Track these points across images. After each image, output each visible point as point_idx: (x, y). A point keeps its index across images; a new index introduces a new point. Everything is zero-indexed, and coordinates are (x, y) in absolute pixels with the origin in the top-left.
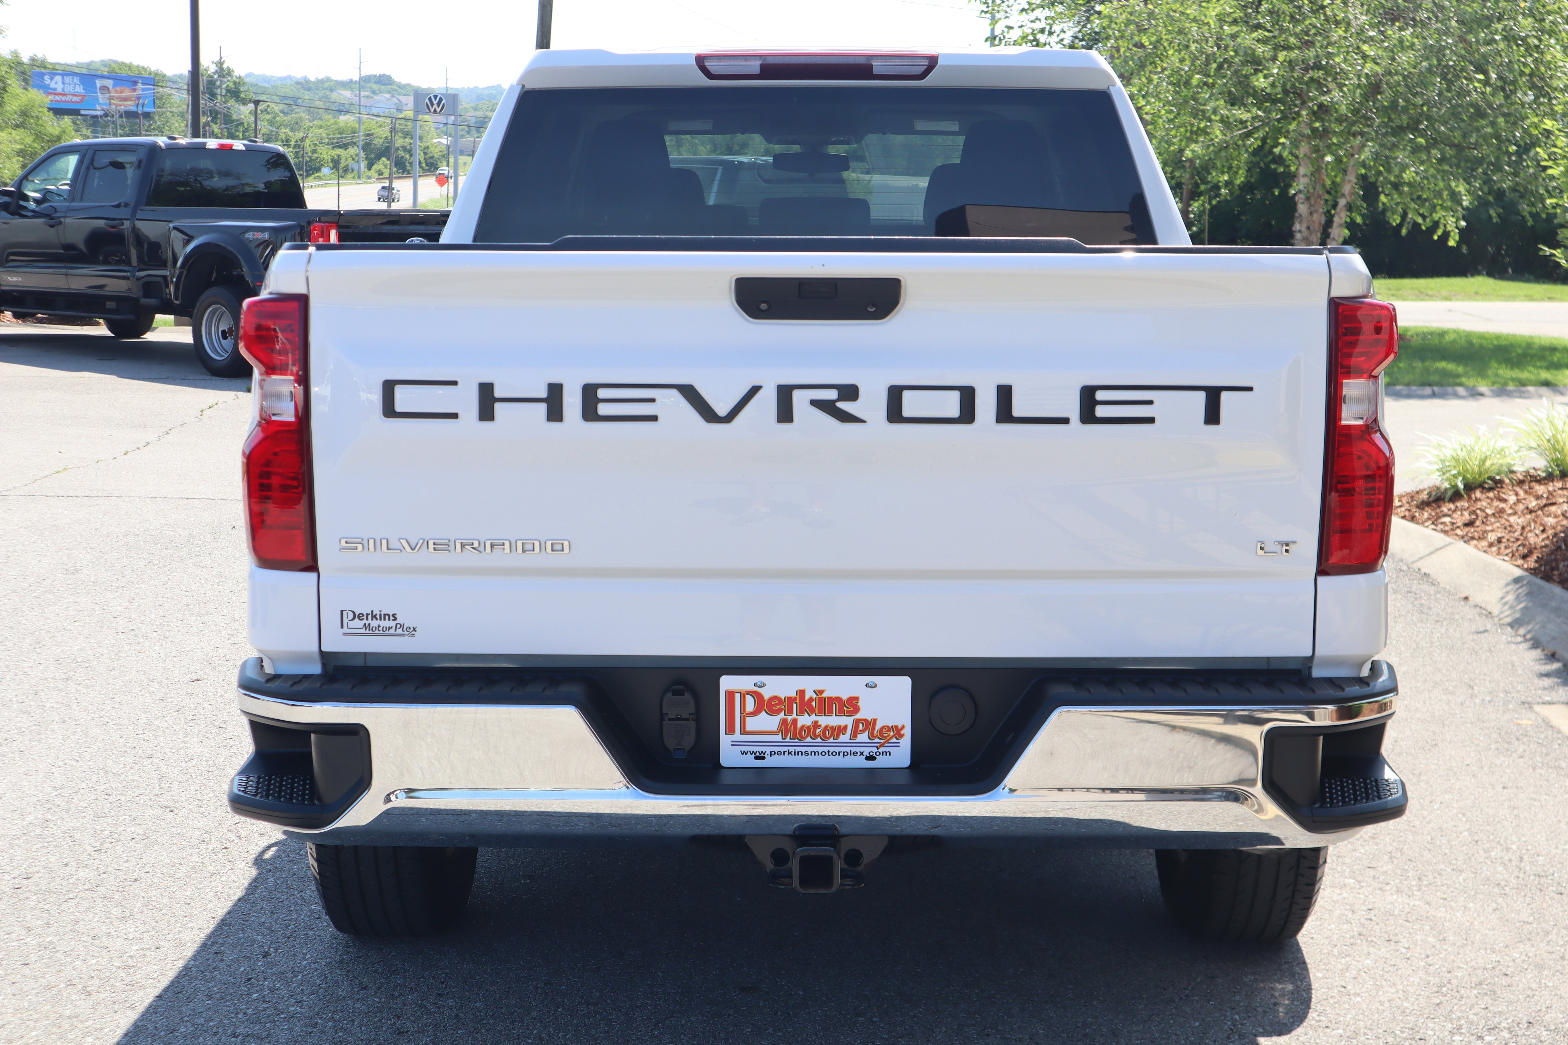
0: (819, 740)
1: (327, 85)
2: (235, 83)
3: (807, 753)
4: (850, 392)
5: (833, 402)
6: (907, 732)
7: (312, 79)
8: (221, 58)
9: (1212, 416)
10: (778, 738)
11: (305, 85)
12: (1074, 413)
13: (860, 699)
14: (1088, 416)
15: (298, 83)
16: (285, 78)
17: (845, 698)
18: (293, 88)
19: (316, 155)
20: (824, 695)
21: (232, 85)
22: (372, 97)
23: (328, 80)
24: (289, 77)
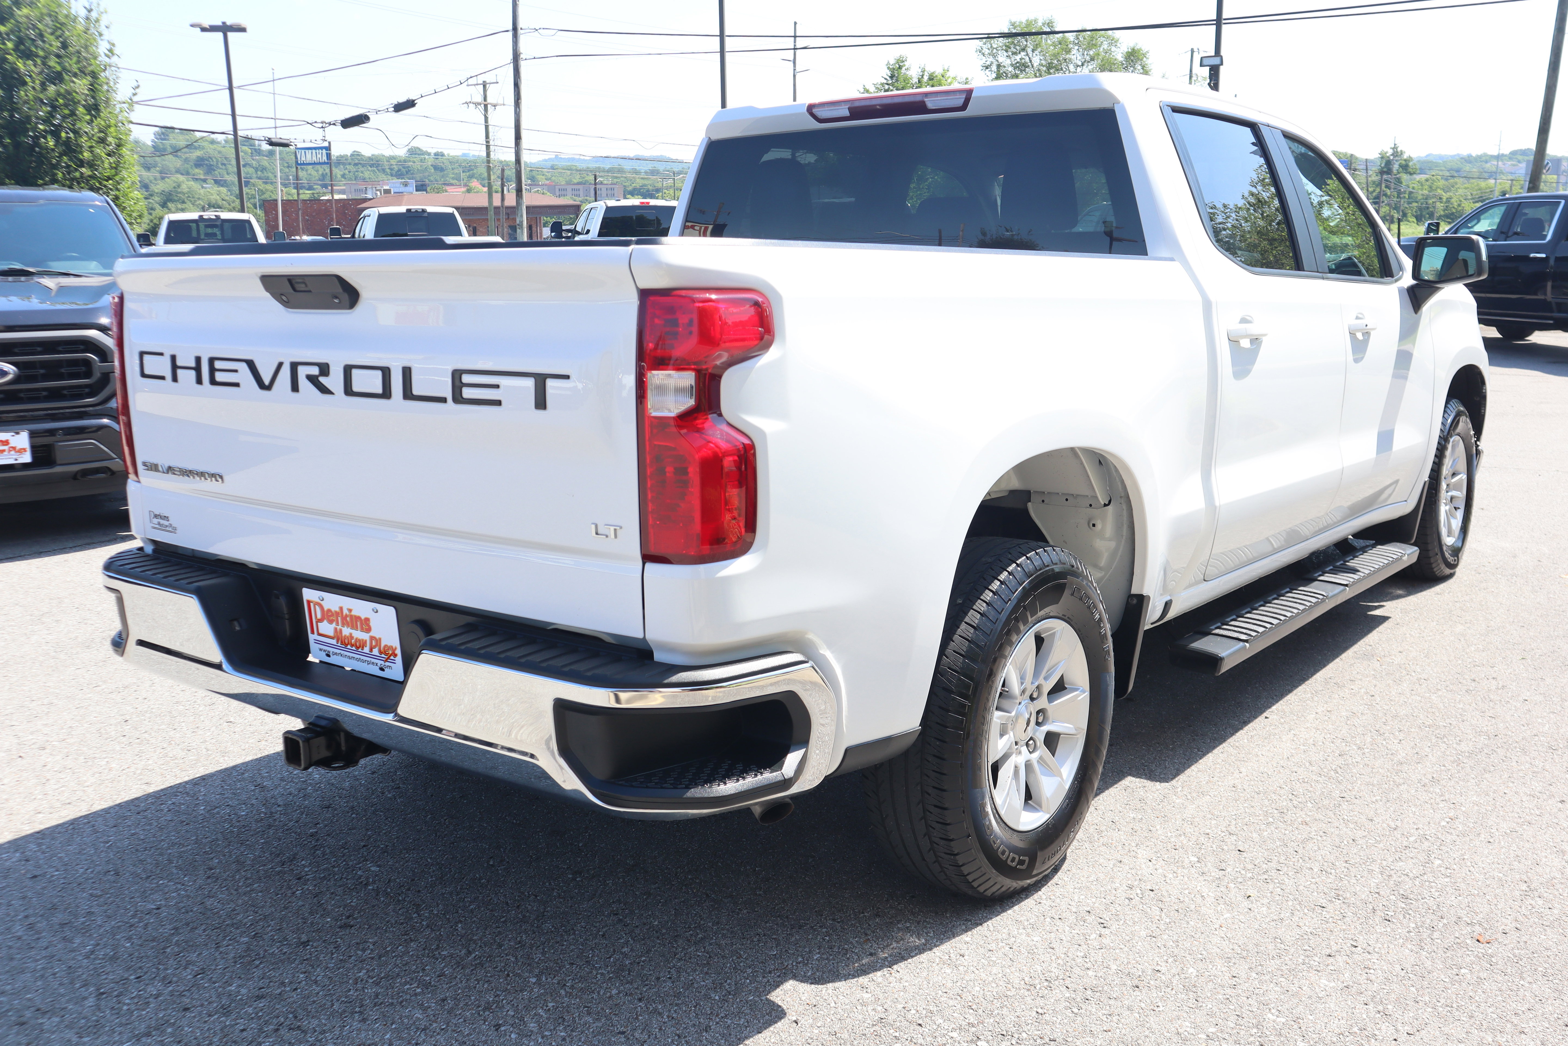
0: (354, 648)
1: (1484, 159)
2: (1405, 160)
3: (350, 658)
4: (325, 369)
5: (317, 377)
6: (398, 652)
7: (1474, 155)
8: (1395, 145)
9: (541, 403)
10: (334, 642)
11: (1468, 160)
12: (448, 394)
13: (371, 620)
14: (458, 398)
15: (1462, 158)
16: (1455, 155)
17: (363, 618)
18: (1458, 162)
19: (1460, 208)
20: (353, 613)
21: (1404, 162)
22: (1517, 165)
23: (1485, 155)
24: (1458, 155)
